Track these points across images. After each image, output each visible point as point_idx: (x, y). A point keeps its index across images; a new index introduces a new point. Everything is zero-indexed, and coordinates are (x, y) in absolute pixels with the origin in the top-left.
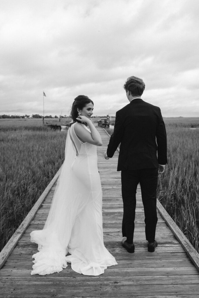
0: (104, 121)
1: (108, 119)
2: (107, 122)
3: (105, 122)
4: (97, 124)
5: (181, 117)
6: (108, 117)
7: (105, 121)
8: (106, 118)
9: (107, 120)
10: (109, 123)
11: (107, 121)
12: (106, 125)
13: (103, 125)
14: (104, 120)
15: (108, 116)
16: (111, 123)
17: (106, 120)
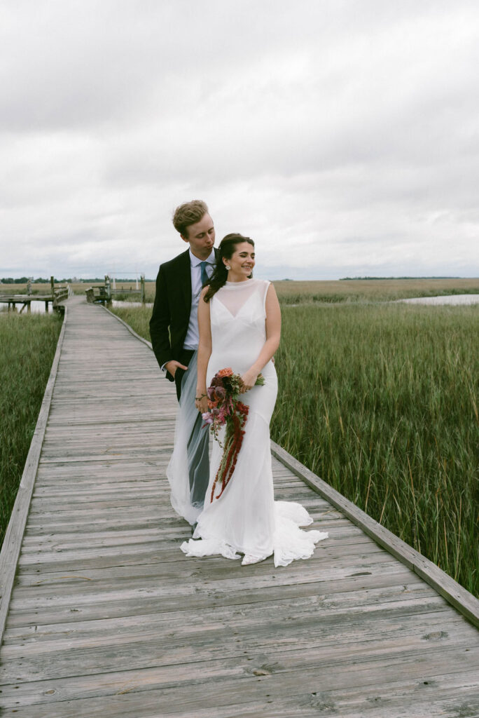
0: (98, 289)
1: (107, 284)
2: (106, 294)
3: (103, 293)
4: (84, 298)
5: (287, 280)
6: (108, 282)
7: (102, 289)
8: (102, 284)
9: (107, 288)
10: (111, 295)
11: (106, 291)
12: (103, 300)
13: (98, 299)
14: (100, 287)
15: (107, 278)
16: (116, 296)
17: (103, 287)
